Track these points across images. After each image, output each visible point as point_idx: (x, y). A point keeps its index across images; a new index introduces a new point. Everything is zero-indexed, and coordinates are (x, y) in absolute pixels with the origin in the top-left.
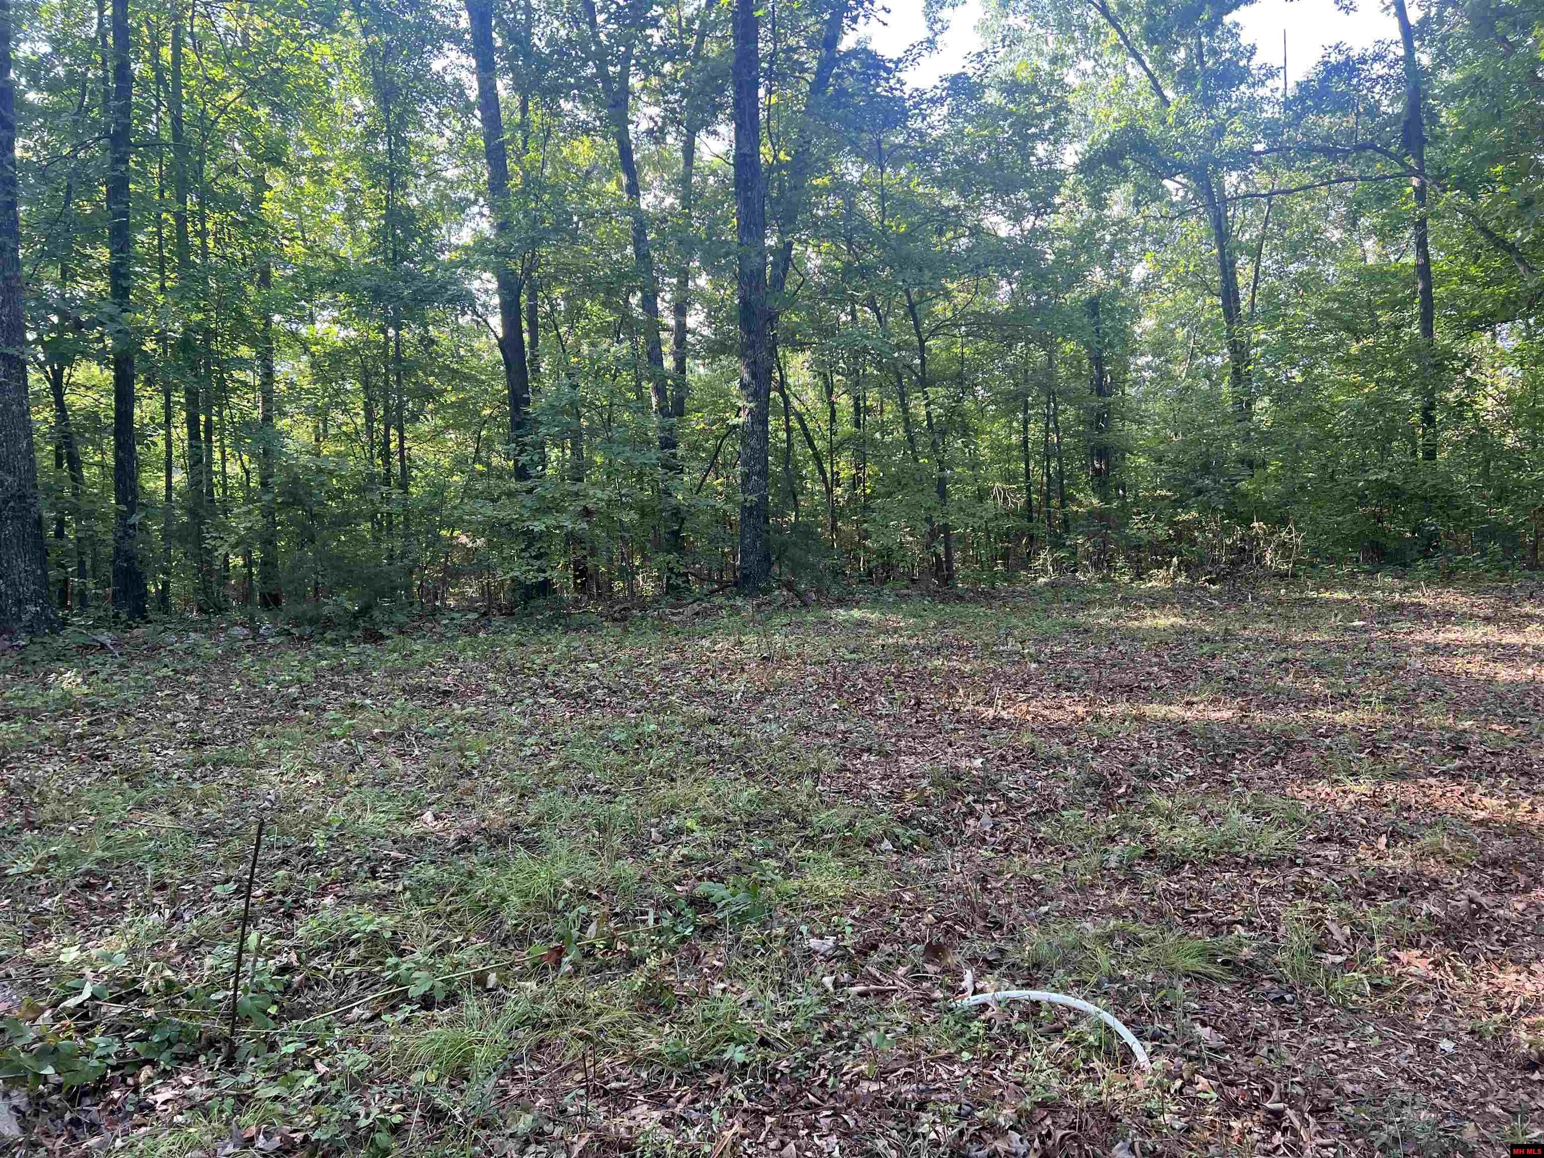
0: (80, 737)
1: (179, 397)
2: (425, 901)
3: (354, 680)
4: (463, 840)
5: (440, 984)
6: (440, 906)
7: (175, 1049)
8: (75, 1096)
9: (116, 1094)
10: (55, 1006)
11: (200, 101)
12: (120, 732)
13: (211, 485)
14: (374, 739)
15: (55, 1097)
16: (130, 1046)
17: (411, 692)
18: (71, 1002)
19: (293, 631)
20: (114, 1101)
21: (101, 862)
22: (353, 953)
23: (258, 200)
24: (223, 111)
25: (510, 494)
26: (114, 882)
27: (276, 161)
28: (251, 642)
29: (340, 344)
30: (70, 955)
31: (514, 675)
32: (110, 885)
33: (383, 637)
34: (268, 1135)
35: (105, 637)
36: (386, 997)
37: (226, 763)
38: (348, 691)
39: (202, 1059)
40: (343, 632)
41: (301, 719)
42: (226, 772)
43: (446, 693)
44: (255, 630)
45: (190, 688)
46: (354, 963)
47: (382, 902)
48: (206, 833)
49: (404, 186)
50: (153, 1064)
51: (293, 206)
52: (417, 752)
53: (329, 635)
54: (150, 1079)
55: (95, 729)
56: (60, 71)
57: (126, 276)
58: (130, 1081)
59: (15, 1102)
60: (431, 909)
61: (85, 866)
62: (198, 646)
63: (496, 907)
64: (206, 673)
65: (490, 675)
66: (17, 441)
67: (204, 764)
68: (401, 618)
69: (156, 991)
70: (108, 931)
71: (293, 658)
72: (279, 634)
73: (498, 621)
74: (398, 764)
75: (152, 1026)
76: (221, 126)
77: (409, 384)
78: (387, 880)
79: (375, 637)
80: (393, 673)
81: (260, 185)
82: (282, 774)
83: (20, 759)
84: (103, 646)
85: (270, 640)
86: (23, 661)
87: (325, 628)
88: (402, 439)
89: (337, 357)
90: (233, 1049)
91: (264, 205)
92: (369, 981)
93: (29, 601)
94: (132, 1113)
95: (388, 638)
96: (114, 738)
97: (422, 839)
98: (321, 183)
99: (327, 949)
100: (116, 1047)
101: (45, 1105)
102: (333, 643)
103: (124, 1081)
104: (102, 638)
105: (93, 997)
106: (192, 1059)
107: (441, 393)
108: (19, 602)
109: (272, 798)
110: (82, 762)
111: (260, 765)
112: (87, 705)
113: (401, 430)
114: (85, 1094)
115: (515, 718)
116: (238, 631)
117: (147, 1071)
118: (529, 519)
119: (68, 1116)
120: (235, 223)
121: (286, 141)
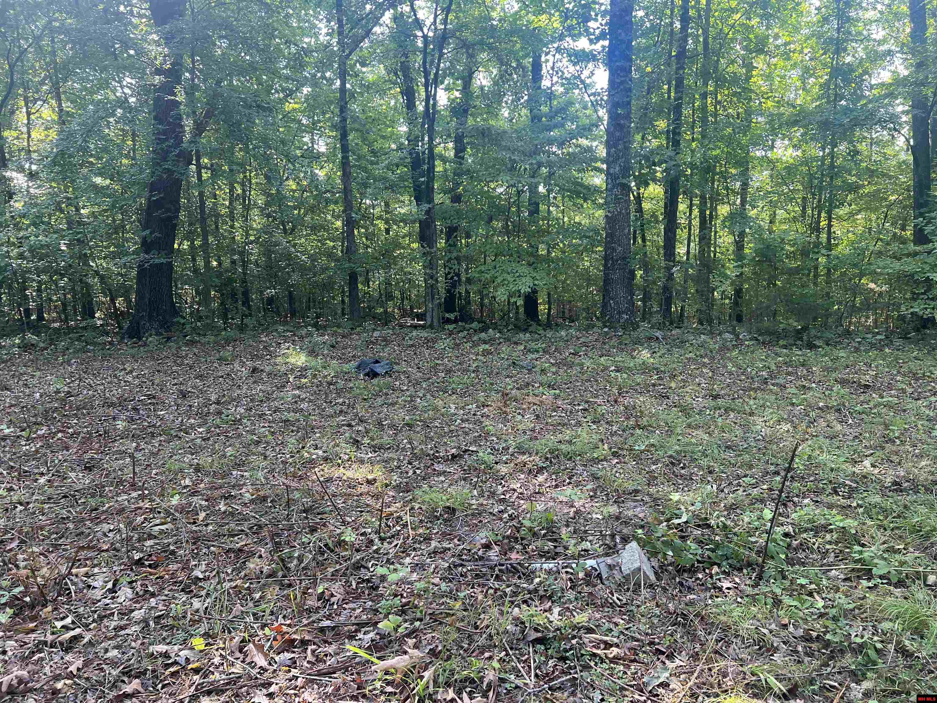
0: (654, 385)
1: (696, 201)
2: (875, 517)
3: (802, 371)
4: (895, 483)
5: (894, 572)
6: (885, 522)
7: (730, 561)
8: (680, 571)
9: (700, 576)
10: (668, 520)
11: (720, 24)
12: (673, 385)
13: (710, 251)
14: (819, 408)
15: (671, 568)
16: (707, 553)
17: (843, 382)
18: (676, 521)
19: (760, 338)
20: (698, 579)
21: (677, 452)
22: (828, 537)
23: (748, 78)
24: (733, 26)
25: (915, 254)
26: (684, 464)
27: (760, 51)
28: (734, 343)
29: (792, 161)
30: (675, 497)
31: (917, 380)
32: (682, 465)
33: (816, 347)
34: (796, 627)
35: (659, 334)
36: (853, 569)
37: (733, 410)
38: (798, 378)
39: (745, 571)
40: (791, 341)
41: (771, 390)
42: (732, 415)
43: (867, 387)
44: (737, 336)
45: (704, 365)
46: (830, 543)
47: (845, 509)
48: (728, 447)
49: (845, 50)
50: (719, 566)
51: (769, 77)
52: (850, 421)
53: (781, 342)
54: (717, 574)
55: (660, 382)
56: (648, 24)
57: (679, 134)
58: (707, 571)
59: (653, 564)
60: (878, 522)
61: (670, 453)
62: (706, 343)
63: (928, 533)
64: (713, 358)
65: (898, 378)
66: (624, 229)
67: (720, 409)
68: (828, 335)
69: (718, 527)
70: (686, 489)
71: (761, 353)
72: (751, 339)
73: (898, 342)
74: (839, 427)
75: (718, 546)
76: (730, 36)
77: (838, 182)
78: (844, 497)
79: (811, 346)
80: (826, 369)
81: (750, 67)
82: (766, 421)
83: (627, 392)
84: (657, 338)
85: (747, 343)
86: (620, 343)
87: (779, 338)
88: (830, 219)
89: (790, 170)
90: (762, 572)
91: (753, 80)
92: (841, 557)
93: (623, 312)
94: (710, 589)
95: (819, 347)
96: (670, 388)
97: (865, 477)
98: (789, 59)
99: (812, 530)
100: (700, 552)
101: (666, 570)
102: (785, 347)
103: (704, 570)
104: (657, 334)
105: (686, 522)
106: (740, 570)
107: (859, 187)
108: (619, 313)
109: (763, 434)
110: (656, 398)
111: (752, 414)
112: (654, 368)
113: (829, 213)
114: (684, 571)
115: (923, 409)
116: (727, 336)
117: (715, 569)
118: (929, 271)
119: (678, 580)
120: (735, 94)
121: (767, 37)
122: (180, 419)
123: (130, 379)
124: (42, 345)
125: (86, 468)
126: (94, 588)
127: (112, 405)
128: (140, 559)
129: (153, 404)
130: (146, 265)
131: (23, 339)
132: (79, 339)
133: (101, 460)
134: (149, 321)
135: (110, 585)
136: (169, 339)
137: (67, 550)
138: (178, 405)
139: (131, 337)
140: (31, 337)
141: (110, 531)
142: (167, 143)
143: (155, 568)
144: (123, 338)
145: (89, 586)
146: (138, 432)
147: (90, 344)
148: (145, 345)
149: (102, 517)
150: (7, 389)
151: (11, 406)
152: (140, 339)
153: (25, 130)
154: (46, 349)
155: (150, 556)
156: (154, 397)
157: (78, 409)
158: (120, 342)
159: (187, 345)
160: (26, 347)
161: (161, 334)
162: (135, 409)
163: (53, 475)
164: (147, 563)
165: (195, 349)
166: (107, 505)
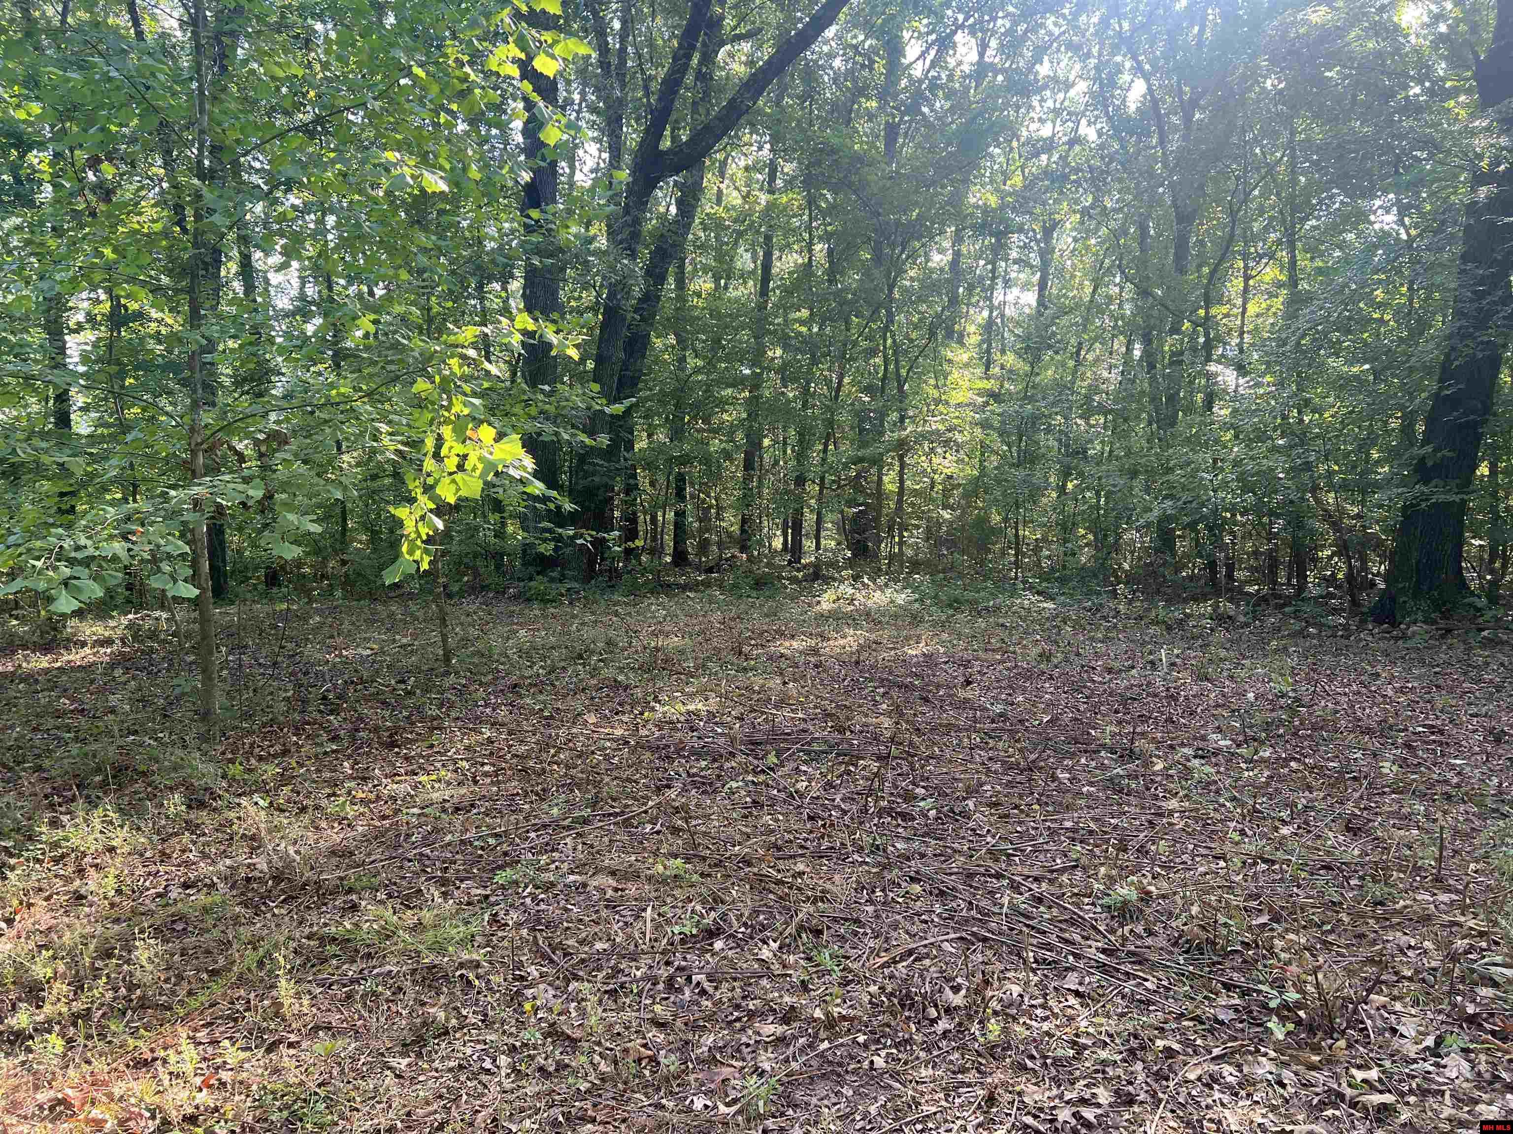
122: (1496, 780)
123: (1390, 693)
124: (1242, 619)
125: (1348, 829)
126: (1402, 1036)
127: (1368, 731)
128: (1475, 1015)
129: (1441, 744)
130: (1424, 505)
131: (1216, 607)
132: (1296, 615)
133: (1370, 821)
134: (1415, 597)
135: (1430, 1041)
136: (1449, 631)
137: (1343, 956)
138: (1488, 755)
139: (1379, 622)
140: (1227, 607)
141: (1410, 947)
142: (1489, 299)
143: (1504, 1040)
144: (1363, 622)
145: (1394, 1031)
146: (1422, 787)
147: (1314, 625)
148: (1404, 637)
149: (1395, 920)
150: (1208, 680)
151: (1218, 706)
152: (1394, 624)
153: (1239, 302)
154: (1247, 625)
155: (1492, 1015)
156: (1441, 731)
157: (1314, 729)
158: (1361, 627)
159: (1483, 646)
160: (1221, 619)
161: (1434, 622)
162: (1408, 746)
163: (1299, 827)
164: (1487, 1026)
165: (1499, 655)
166: (1402, 903)
